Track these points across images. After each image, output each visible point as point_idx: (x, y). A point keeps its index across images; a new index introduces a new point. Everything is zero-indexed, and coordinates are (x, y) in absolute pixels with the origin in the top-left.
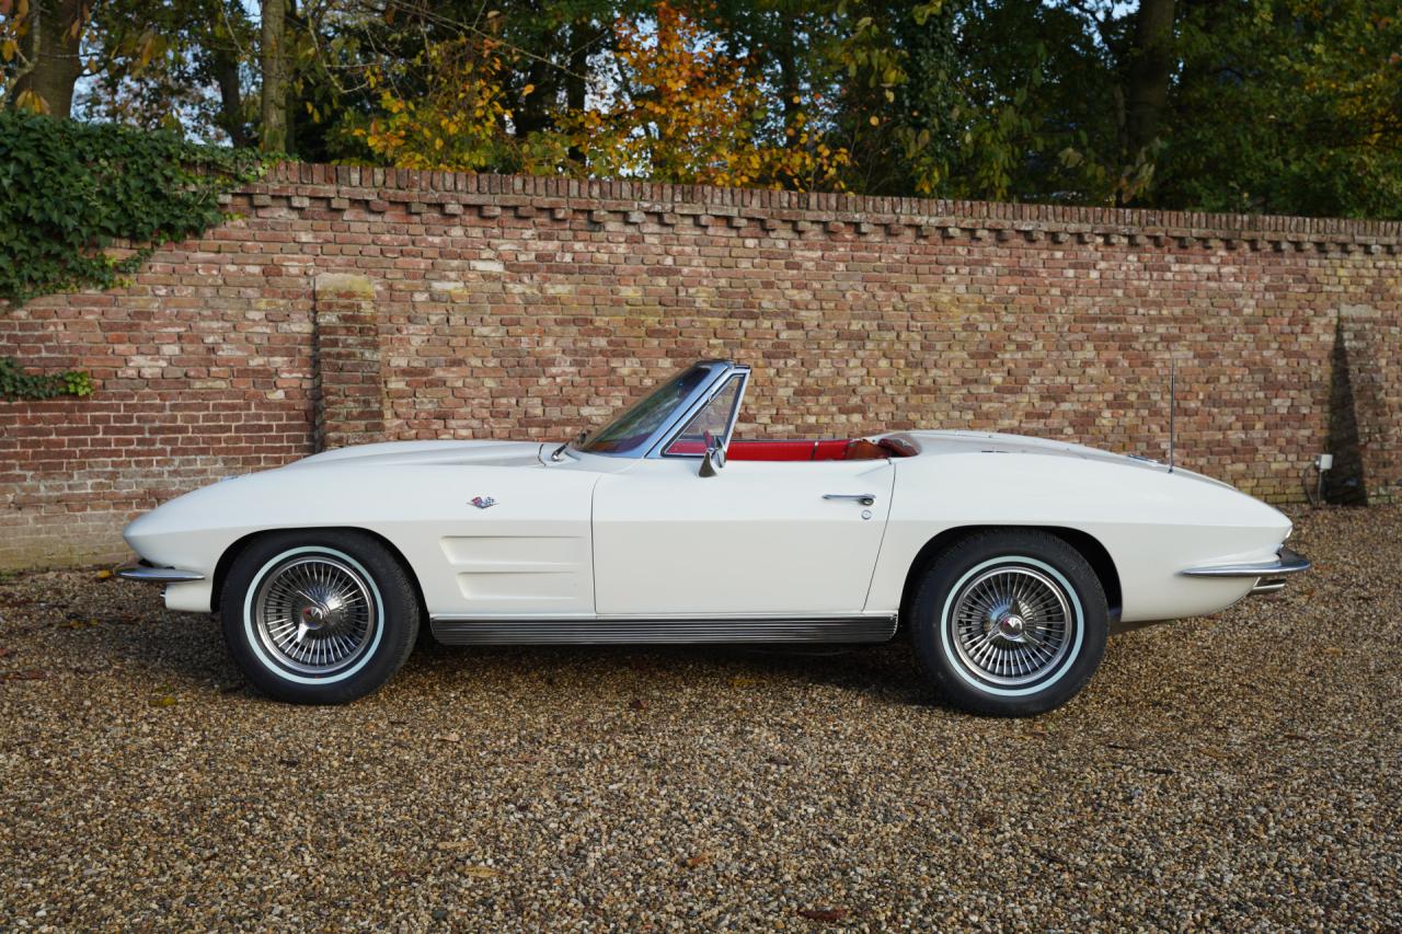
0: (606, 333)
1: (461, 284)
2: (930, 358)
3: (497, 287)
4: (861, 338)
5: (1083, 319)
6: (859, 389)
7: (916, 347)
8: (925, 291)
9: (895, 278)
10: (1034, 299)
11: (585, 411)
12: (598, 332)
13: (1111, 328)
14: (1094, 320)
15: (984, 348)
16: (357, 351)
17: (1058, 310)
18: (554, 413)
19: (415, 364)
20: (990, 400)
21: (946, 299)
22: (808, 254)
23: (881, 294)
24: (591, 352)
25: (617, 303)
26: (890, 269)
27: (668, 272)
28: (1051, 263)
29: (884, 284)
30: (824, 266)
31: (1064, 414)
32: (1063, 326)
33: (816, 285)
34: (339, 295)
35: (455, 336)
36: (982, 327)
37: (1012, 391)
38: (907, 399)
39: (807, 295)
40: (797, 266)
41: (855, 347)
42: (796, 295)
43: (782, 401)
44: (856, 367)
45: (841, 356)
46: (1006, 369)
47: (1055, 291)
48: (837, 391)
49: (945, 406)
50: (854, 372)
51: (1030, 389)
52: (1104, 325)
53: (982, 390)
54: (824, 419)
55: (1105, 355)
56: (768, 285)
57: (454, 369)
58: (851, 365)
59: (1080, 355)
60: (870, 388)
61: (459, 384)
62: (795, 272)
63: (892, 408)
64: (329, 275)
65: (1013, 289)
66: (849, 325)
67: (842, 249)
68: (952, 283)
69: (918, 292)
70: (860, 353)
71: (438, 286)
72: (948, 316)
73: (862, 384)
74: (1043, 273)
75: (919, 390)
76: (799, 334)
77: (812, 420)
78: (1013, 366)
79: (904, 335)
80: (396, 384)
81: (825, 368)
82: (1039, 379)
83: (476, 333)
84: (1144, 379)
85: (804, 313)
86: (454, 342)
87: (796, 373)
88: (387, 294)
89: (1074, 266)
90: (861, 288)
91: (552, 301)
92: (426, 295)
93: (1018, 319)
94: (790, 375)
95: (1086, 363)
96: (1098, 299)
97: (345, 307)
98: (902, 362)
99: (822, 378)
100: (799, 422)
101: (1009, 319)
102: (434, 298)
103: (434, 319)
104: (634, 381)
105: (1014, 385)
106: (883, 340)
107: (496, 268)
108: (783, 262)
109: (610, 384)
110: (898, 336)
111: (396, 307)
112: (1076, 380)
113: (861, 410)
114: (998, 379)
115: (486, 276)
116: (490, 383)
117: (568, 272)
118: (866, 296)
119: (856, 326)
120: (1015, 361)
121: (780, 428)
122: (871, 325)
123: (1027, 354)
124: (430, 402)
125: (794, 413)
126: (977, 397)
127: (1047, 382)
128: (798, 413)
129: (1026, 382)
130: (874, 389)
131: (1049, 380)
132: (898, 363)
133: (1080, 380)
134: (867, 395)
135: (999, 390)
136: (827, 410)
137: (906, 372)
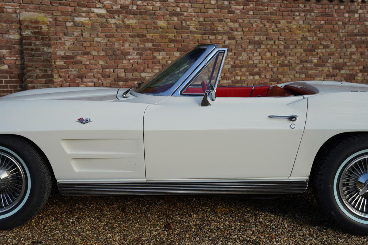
0: (152, 41)
1: (87, 19)
2: (288, 52)
3: (104, 20)
4: (259, 43)
5: (351, 35)
6: (259, 65)
7: (282, 47)
8: (286, 23)
9: (273, 18)
10: (331, 26)
11: (143, 75)
12: (148, 40)
13: (363, 38)
14: (356, 35)
15: (309, 47)
16: (41, 47)
17: (341, 31)
18: (130, 76)
19: (68, 54)
20: (312, 69)
21: (294, 27)
22: (238, 7)
23: (268, 24)
24: (145, 49)
25: (156, 28)
26: (272, 14)
27: (178, 15)
28: (339, 11)
29: (269, 20)
30: (244, 12)
31: (342, 75)
32: (343, 38)
33: (241, 21)
34: (32, 22)
35: (85, 42)
36: (309, 38)
37: (321, 66)
38: (278, 69)
39: (237, 25)
40: (233, 12)
41: (256, 47)
42: (232, 25)
43: (226, 70)
45: (251, 51)
46: (319, 56)
47: (340, 23)
48: (249, 66)
49: (293, 72)
50: (256, 58)
51: (328, 65)
52: (360, 37)
53: (309, 65)
54: (244, 78)
55: (360, 50)
56: (220, 21)
57: (85, 56)
58: (255, 55)
59: (349, 50)
60: (263, 64)
61: (88, 63)
62: (232, 15)
63: (271, 73)
64: (27, 13)
65: (322, 22)
66: (254, 38)
67: (251, 5)
68: (297, 20)
69: (283, 23)
70: (259, 50)
71: (77, 19)
72: (295, 34)
73: (259, 63)
74: (335, 15)
75: (283, 65)
76: (233, 42)
77: (238, 78)
78: (321, 55)
79: (277, 42)
80: (60, 63)
81: (244, 56)
82: (332, 60)
83: (95, 40)
85: (235, 33)
86: (85, 44)
87: (232, 58)
88: (54, 22)
89: (348, 12)
90: (259, 22)
91: (128, 27)
92: (72, 23)
93: (324, 35)
94: (229, 59)
95: (352, 54)
96: (358, 26)
97: (35, 28)
98: (276, 53)
99: (243, 61)
100: (233, 79)
101: (321, 35)
102: (76, 25)
103: (76, 34)
104: (164, 62)
105: (322, 63)
106: (268, 44)
107: (103, 11)
108: (227, 10)
109: (154, 63)
110: (274, 43)
111: (59, 29)
113: (259, 74)
114: (315, 60)
115: (99, 15)
116: (101, 62)
117: (134, 13)
118: (261, 25)
119: (257, 38)
120: (322, 53)
121: (225, 81)
122: (263, 38)
123: (328, 50)
124: (75, 71)
125: (231, 75)
126: (306, 68)
127: (335, 62)
128: (233, 75)
129: (327, 62)
130: (264, 65)
131: (336, 61)
132: (274, 54)
133: (349, 61)
134: (261, 67)
135: (315, 65)
136: (245, 74)
137: (277, 58)
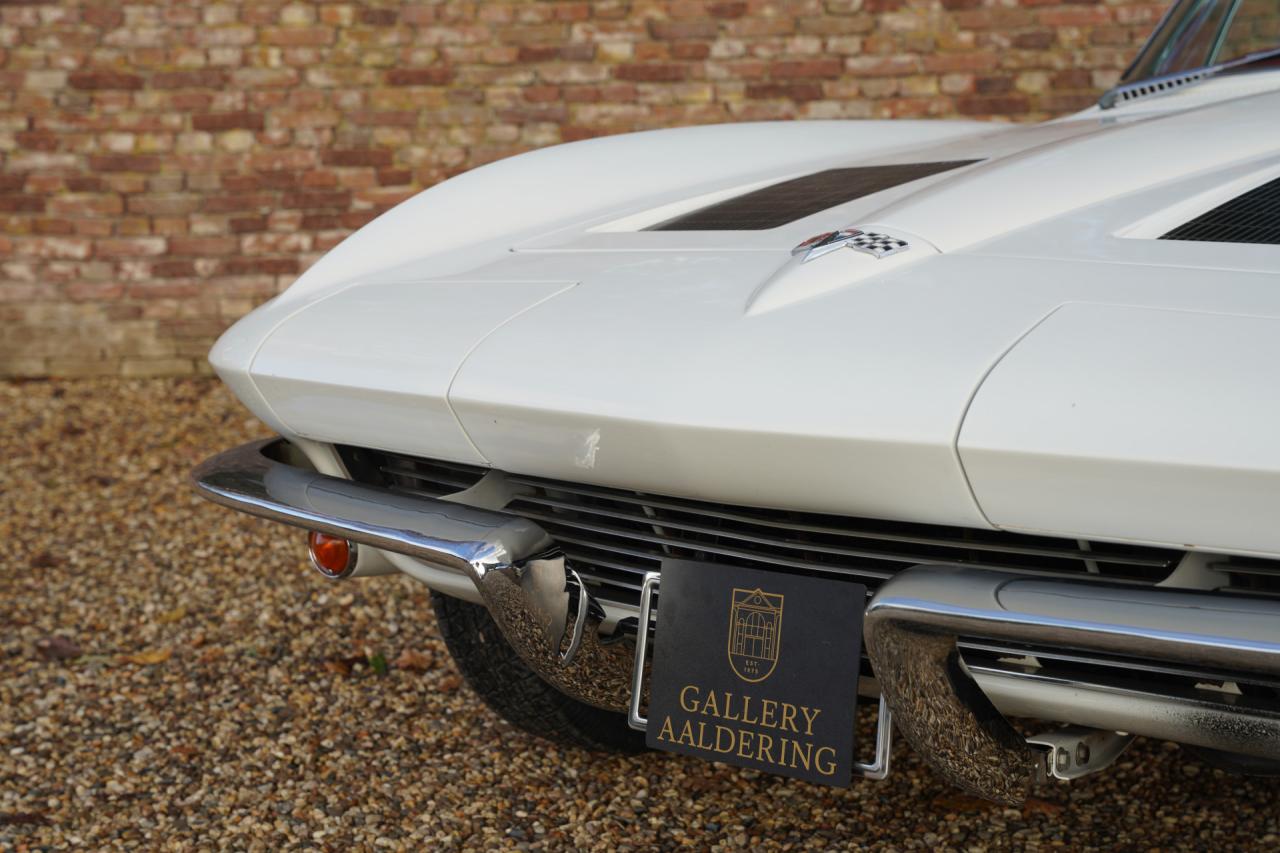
6: (240, 75)
20: (598, 98)
38: (366, 99)
43: (39, 101)
44: (223, 25)
46: (638, 22)
48: (177, 80)
49: (470, 113)
51: (711, 69)
53: (575, 74)
54: (153, 143)
58: (211, 17)
63: (330, 119)
73: (245, 62)
75: (399, 77)
77: (123, 143)
81: (142, 28)
82: (739, 46)
84: (1069, 35)
87: (69, 39)
94: (53, 42)
99: (141, 50)
100: (90, 145)
112: (852, 44)
113: (254, 124)
114: (618, 48)
121: (40, 160)
125: (73, 126)
126: (561, 91)
127: (763, 52)
128: (84, 126)
129: (702, 54)
130: (276, 76)
131: (772, 47)
132: (336, 15)
133: (863, 45)
134: (259, 87)
135: (623, 72)
136: (157, 122)
137: (360, 36)
